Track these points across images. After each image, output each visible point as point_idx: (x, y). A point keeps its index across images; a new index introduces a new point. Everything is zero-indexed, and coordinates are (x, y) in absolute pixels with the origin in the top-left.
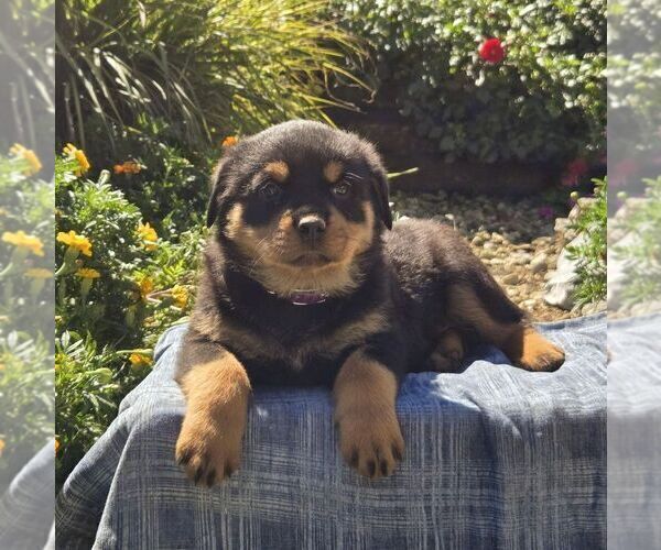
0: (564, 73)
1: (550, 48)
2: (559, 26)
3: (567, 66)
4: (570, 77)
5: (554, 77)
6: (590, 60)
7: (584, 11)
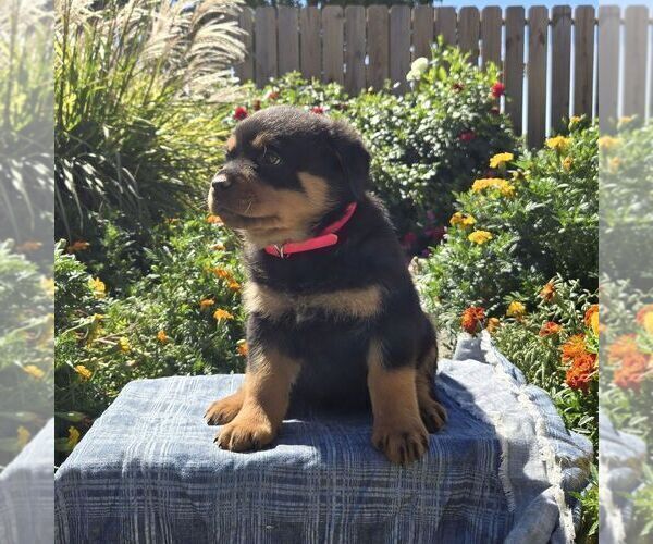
0: (400, 176)
1: (391, 160)
2: (396, 146)
3: (402, 172)
4: (404, 179)
5: (394, 179)
6: (416, 168)
7: (412, 136)
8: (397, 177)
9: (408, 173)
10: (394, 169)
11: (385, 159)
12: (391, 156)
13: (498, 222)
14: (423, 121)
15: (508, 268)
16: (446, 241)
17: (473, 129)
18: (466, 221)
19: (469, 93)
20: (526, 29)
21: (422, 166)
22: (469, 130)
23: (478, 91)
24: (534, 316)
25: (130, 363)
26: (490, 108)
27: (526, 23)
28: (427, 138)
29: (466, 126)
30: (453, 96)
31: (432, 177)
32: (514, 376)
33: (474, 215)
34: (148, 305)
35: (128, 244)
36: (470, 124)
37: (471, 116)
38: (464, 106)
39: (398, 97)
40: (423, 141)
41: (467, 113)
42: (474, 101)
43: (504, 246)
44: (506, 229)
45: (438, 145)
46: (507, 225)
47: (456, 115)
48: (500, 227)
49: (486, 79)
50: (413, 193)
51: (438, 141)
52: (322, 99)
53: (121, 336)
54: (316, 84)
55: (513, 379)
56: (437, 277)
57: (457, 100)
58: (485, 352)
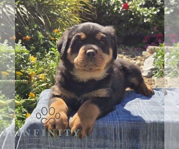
3: (145, 11)
4: (146, 14)
8: (142, 13)
9: (148, 11)
10: (142, 9)
11: (138, 5)
12: (141, 4)
21: (154, 8)
31: (158, 13)
50: (149, 20)
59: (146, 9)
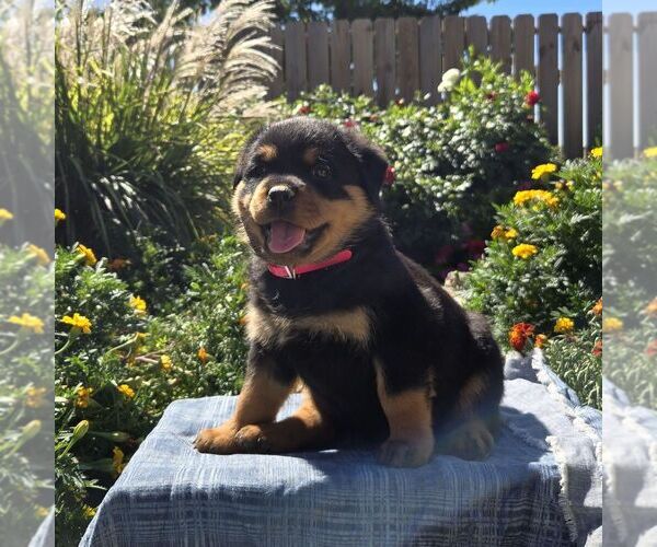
0: (434, 188)
1: (424, 172)
2: (429, 158)
3: (435, 183)
4: (438, 191)
5: (428, 191)
6: (450, 180)
7: (444, 148)
8: (430, 189)
9: (443, 184)
10: (427, 181)
11: (419, 170)
12: (424, 167)
13: (542, 235)
14: (457, 132)
15: (553, 283)
16: (487, 255)
17: (507, 139)
18: (508, 235)
19: (502, 103)
20: (560, 36)
21: (456, 177)
22: (504, 140)
23: (512, 100)
24: (585, 332)
25: (172, 381)
26: (525, 117)
27: (560, 30)
28: (461, 149)
29: (501, 136)
30: (486, 107)
31: (467, 189)
32: (568, 396)
33: (516, 228)
34: (188, 323)
35: (167, 260)
36: (505, 135)
37: (506, 125)
38: (498, 116)
39: (429, 109)
40: (456, 152)
41: (501, 122)
42: (508, 110)
43: (550, 260)
44: (551, 242)
45: (472, 157)
46: (553, 238)
47: (490, 125)
48: (544, 240)
49: (520, 88)
50: (447, 205)
51: (473, 152)
52: (353, 112)
53: (162, 354)
54: (345, 97)
55: (566, 400)
56: (479, 292)
57: (491, 110)
58: (537, 371)
59: (438, 179)
